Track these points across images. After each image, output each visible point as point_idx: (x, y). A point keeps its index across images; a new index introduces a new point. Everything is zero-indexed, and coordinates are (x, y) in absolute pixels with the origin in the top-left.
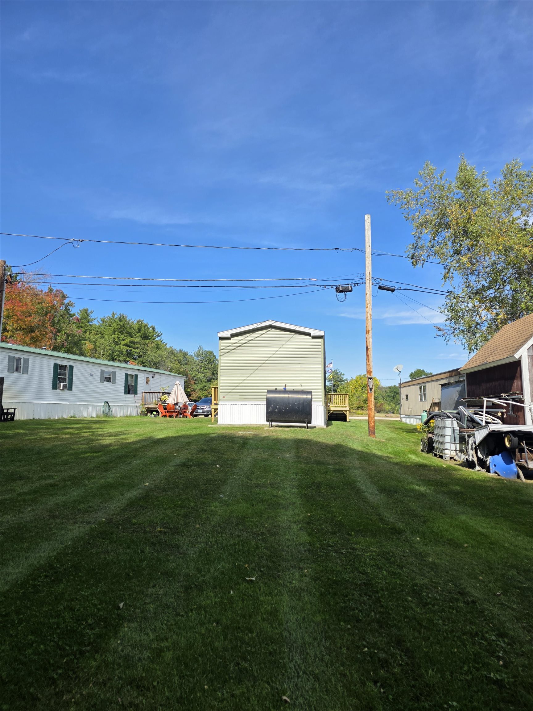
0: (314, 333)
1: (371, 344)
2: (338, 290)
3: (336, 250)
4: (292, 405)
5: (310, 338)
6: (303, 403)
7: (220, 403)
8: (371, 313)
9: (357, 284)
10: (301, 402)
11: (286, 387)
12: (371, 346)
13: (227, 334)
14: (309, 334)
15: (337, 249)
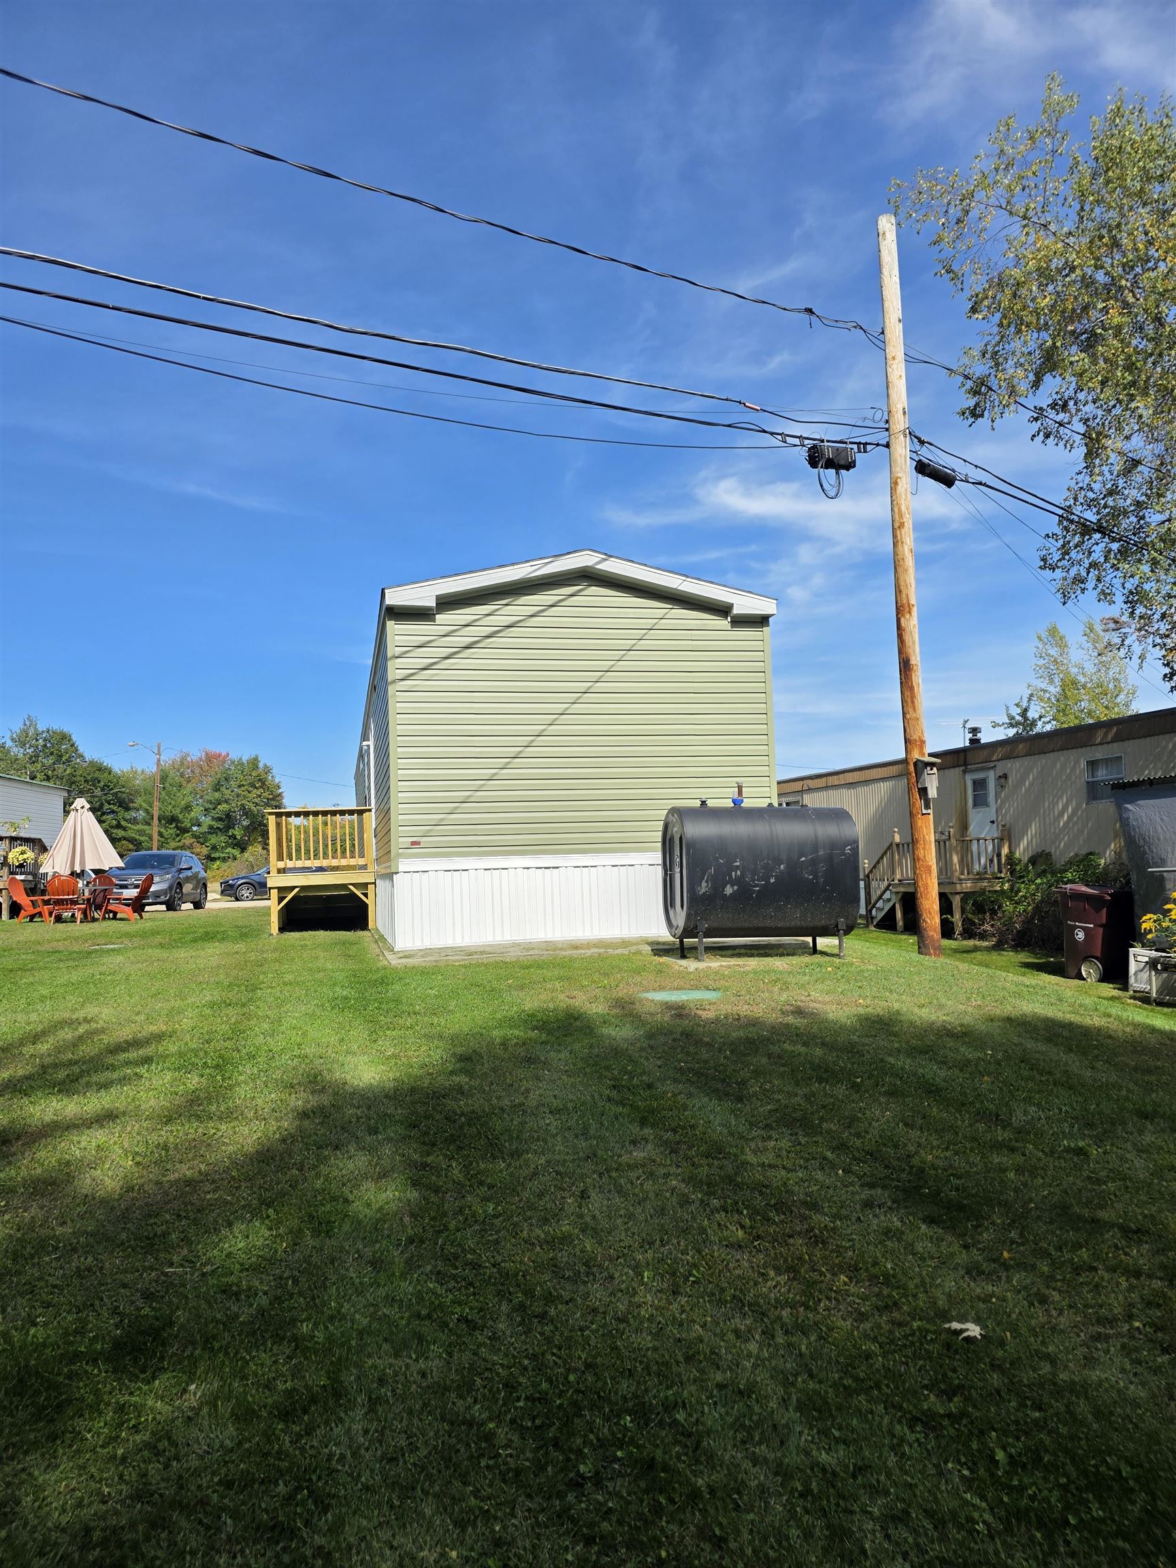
0: (744, 604)
1: (917, 649)
2: (815, 457)
3: (806, 316)
4: (787, 867)
5: (725, 623)
6: (830, 858)
7: (403, 865)
8: (912, 546)
9: (866, 444)
10: (821, 853)
11: (740, 793)
12: (918, 659)
13: (422, 595)
14: (722, 610)
15: (809, 311)
